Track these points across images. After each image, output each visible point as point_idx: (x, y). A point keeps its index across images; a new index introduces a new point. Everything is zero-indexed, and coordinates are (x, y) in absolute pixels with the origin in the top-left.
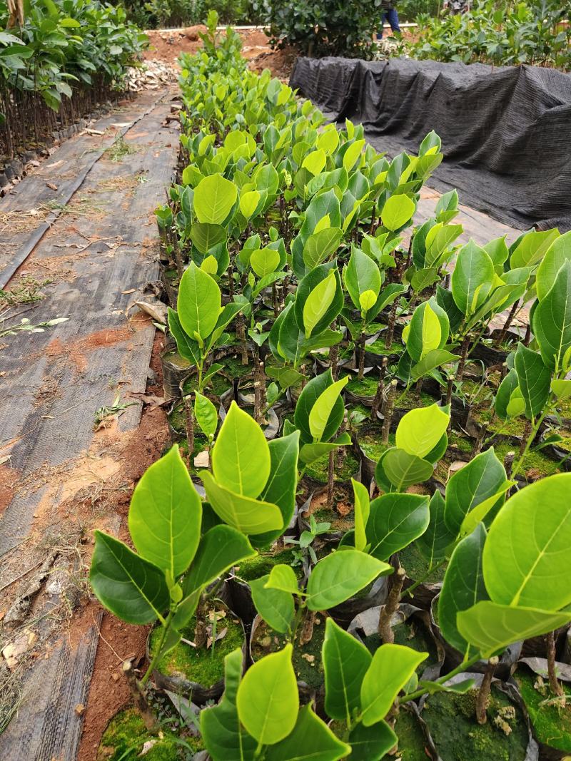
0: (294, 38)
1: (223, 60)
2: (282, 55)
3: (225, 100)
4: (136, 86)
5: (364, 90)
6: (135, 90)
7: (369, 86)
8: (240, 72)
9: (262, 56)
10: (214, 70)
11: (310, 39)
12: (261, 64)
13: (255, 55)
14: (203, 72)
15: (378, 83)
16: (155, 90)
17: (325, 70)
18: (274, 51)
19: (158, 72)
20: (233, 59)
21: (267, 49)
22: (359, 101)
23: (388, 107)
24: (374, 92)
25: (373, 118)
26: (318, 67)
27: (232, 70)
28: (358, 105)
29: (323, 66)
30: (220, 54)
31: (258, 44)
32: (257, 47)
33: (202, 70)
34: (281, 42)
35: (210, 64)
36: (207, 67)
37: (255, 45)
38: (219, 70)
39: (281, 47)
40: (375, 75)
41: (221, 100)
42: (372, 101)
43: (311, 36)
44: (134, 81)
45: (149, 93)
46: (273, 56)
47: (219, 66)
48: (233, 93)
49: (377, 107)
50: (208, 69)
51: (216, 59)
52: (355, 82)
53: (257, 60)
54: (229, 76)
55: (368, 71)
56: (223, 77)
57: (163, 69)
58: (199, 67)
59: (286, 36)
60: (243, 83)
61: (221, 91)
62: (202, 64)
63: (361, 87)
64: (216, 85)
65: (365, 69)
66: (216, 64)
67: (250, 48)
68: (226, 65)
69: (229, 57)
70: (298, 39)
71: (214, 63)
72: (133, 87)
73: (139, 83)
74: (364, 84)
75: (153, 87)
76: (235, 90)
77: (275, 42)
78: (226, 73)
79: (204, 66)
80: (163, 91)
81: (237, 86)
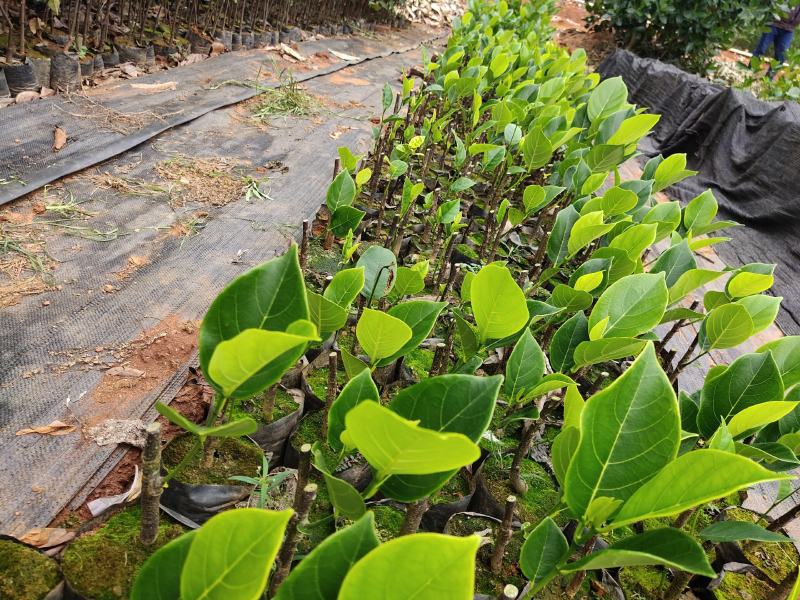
0: (619, 24)
1: (525, 17)
2: (595, 38)
3: (502, 77)
4: (414, 16)
5: (720, 131)
6: (410, 19)
7: (733, 130)
8: (541, 41)
9: (571, 32)
10: (507, 26)
11: (638, 32)
12: (567, 40)
13: (564, 29)
14: (494, 24)
15: (750, 130)
16: (435, 27)
17: (654, 77)
18: (586, 30)
19: (446, 9)
20: (539, 21)
21: (579, 27)
22: (706, 143)
23: (765, 178)
24: (739, 141)
25: (724, 181)
26: (646, 69)
27: (532, 35)
28: (702, 149)
29: (653, 70)
30: (524, 11)
31: (570, 18)
32: (568, 20)
33: (493, 22)
34: (598, 23)
35: (507, 18)
36: (500, 20)
37: (566, 17)
38: (515, 30)
39: (597, 29)
40: (748, 116)
41: (496, 75)
42: (730, 153)
43: (641, 28)
44: (414, 9)
45: (424, 28)
46: (584, 36)
47: (518, 24)
48: (519, 69)
49: (739, 168)
50: (502, 23)
51: (516, 14)
52: (711, 114)
53: (563, 34)
54: (524, 41)
55: (740, 107)
56: (515, 40)
57: (454, 7)
58: (491, 16)
59: (610, 19)
60: (543, 59)
61: (501, 62)
62: (496, 14)
63: (718, 126)
64: (500, 47)
65: (735, 102)
66: (514, 21)
67: (559, 18)
68: (526, 25)
69: (534, 16)
70: (623, 27)
71: (512, 18)
72: (410, 16)
73: (420, 13)
74: (725, 124)
75: (433, 23)
76: (524, 65)
77: (593, 21)
78: (521, 36)
79: (498, 17)
80: (441, 32)
81: (531, 60)
